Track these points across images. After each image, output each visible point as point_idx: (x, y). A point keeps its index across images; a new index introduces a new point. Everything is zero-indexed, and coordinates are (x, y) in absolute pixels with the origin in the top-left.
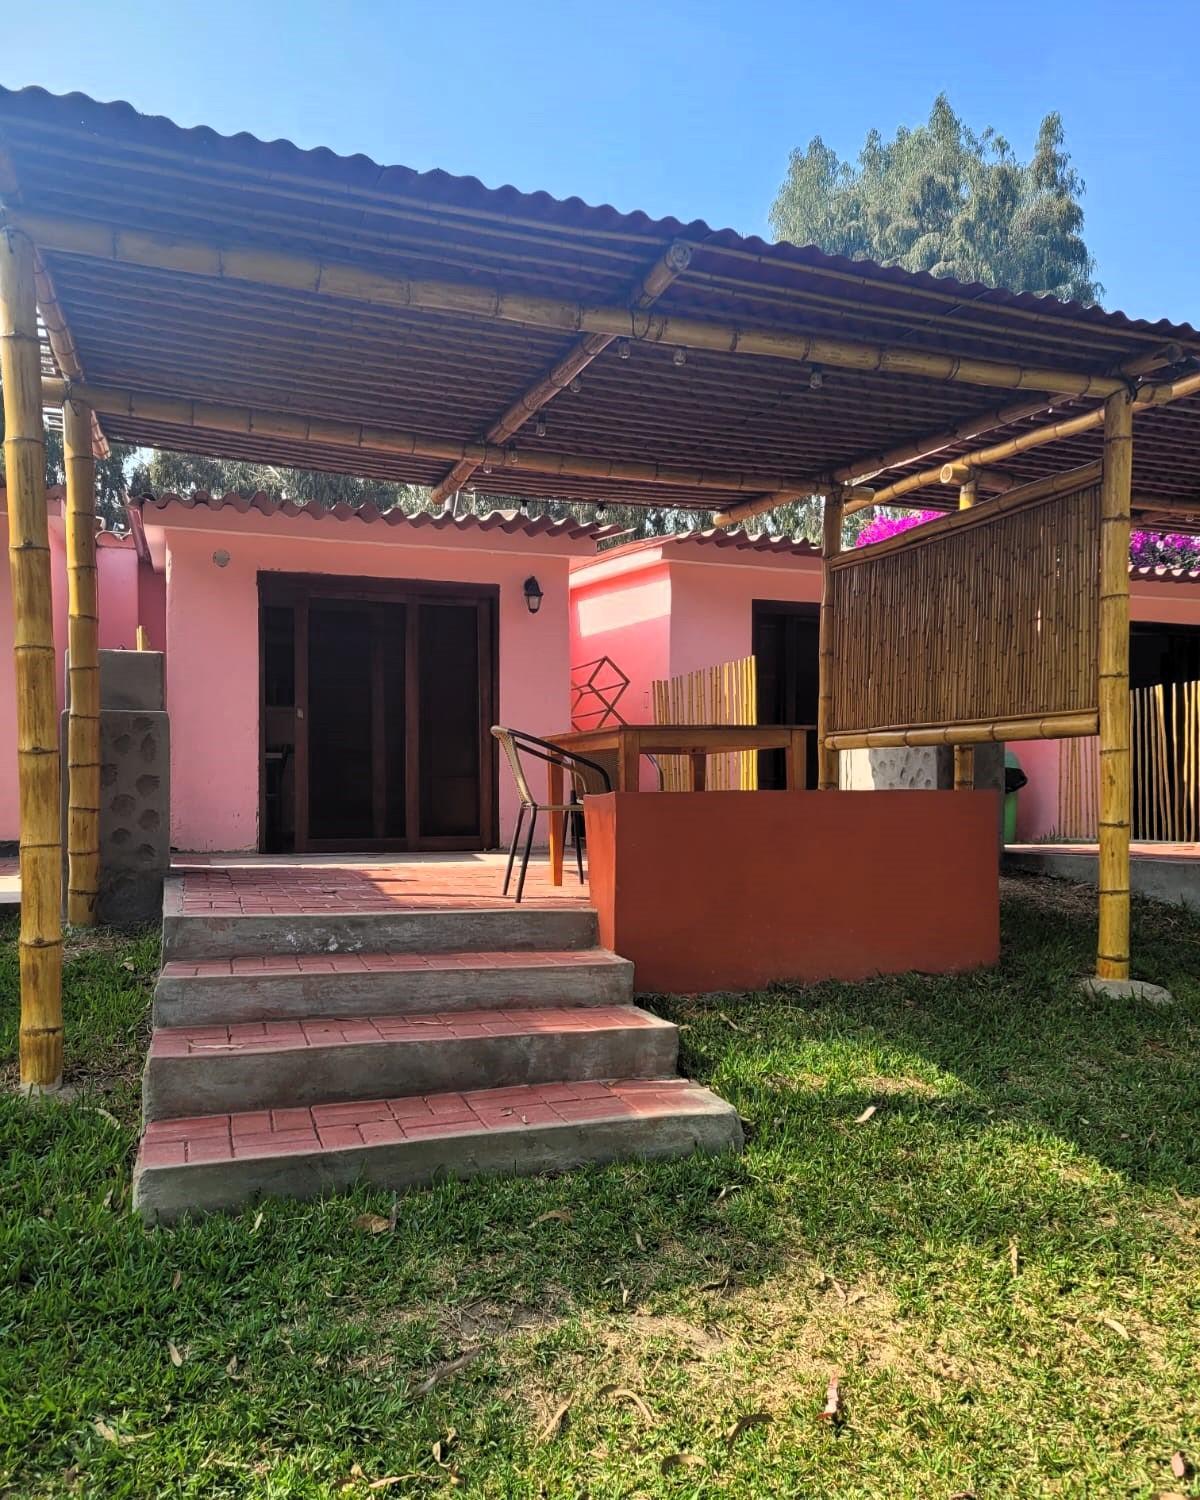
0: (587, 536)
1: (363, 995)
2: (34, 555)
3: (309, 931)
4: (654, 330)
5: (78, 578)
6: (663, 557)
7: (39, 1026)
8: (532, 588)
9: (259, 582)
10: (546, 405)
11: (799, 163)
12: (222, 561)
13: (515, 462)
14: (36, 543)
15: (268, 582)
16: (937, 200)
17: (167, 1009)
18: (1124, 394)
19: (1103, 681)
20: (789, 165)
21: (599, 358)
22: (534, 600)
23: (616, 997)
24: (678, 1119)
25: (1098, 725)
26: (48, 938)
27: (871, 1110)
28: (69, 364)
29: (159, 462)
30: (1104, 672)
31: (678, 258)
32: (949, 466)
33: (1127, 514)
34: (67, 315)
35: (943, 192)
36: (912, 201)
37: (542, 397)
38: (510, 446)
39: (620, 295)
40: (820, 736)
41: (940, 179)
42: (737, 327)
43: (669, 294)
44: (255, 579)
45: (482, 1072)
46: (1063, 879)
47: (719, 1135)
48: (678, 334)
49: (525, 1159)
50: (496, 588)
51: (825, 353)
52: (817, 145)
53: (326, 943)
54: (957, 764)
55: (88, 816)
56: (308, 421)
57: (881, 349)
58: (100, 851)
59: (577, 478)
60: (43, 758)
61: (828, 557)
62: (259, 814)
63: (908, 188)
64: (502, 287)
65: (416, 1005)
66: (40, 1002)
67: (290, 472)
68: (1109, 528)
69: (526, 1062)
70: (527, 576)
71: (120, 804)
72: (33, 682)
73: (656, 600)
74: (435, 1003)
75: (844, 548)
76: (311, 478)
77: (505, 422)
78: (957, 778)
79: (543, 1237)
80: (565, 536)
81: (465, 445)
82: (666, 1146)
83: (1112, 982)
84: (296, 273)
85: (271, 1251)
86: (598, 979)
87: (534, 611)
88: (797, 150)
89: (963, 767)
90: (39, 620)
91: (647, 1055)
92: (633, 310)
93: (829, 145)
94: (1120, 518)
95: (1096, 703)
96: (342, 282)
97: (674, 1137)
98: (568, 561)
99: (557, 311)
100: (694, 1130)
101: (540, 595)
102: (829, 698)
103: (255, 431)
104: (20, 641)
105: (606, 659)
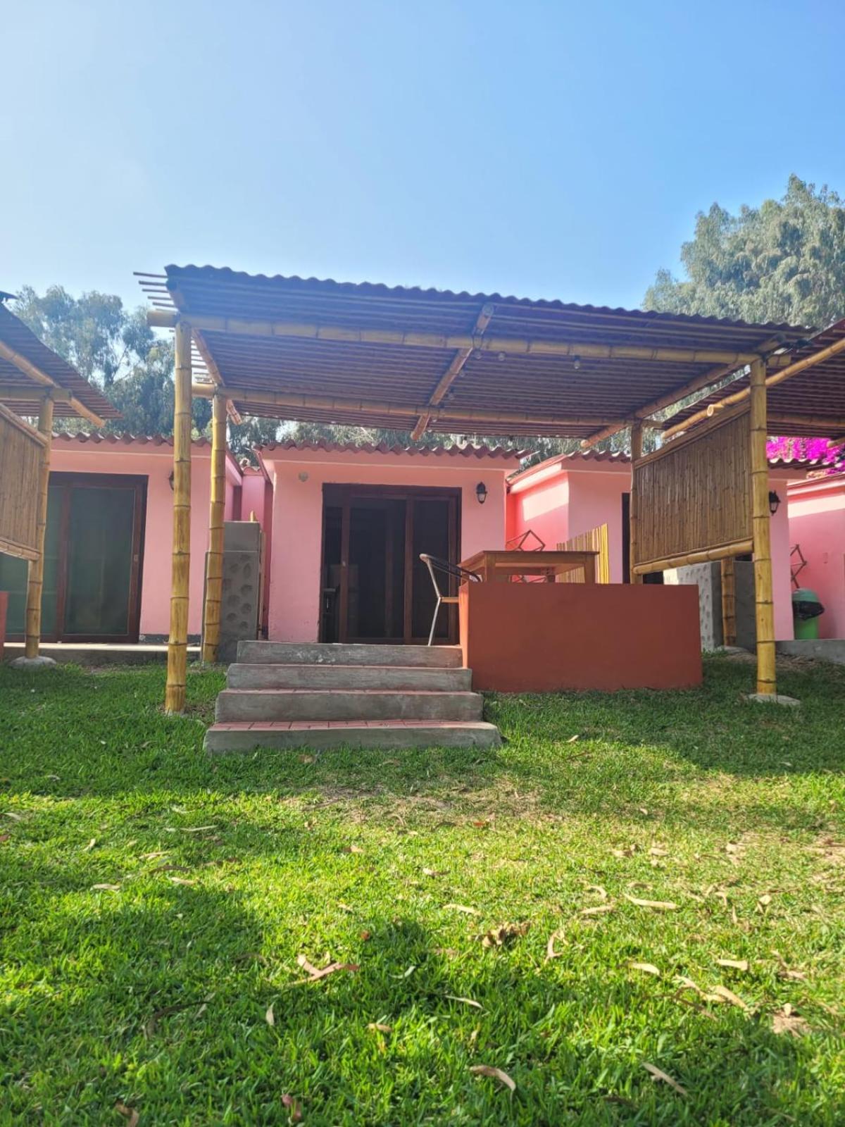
0: (513, 457)
1: (328, 678)
2: (184, 465)
3: (309, 651)
4: (484, 344)
5: (216, 483)
6: (562, 468)
7: (175, 683)
8: (481, 489)
9: (323, 490)
10: (453, 383)
11: (703, 221)
12: (303, 478)
13: (444, 415)
14: (185, 458)
15: (328, 489)
16: (792, 235)
17: (233, 679)
18: (759, 361)
19: (755, 521)
20: (695, 222)
21: (468, 358)
22: (482, 496)
23: (461, 687)
24: (465, 729)
25: (753, 545)
26: (180, 642)
27: (576, 737)
28: (215, 377)
29: (298, 431)
30: (755, 515)
31: (487, 311)
32: (711, 406)
33: (764, 426)
34: (214, 355)
35: (795, 230)
36: (775, 238)
37: (448, 380)
38: (442, 406)
39: (468, 330)
40: (631, 566)
41: (792, 222)
42: (530, 340)
43: (491, 326)
44: (321, 488)
45: (378, 711)
46: (790, 656)
47: (485, 739)
48: (497, 345)
49: (385, 742)
50: (460, 489)
51: (580, 350)
52: (715, 208)
53: (317, 658)
54: (723, 585)
55: (215, 604)
56: (334, 399)
57: (611, 345)
58: (221, 623)
59: (481, 422)
60: (182, 557)
61: (633, 461)
62: (319, 622)
63: (772, 231)
64: (405, 329)
65: (355, 685)
66: (176, 672)
67: (374, 430)
68: (755, 435)
69: (400, 708)
70: (479, 482)
71: (232, 600)
72: (180, 522)
73: (560, 495)
74: (364, 684)
75: (643, 455)
76: (387, 435)
77: (436, 393)
78: (724, 593)
79: (383, 770)
80: (500, 458)
81: (417, 406)
82: (457, 743)
83: (764, 694)
84: (308, 331)
85: (258, 765)
86: (451, 677)
87: (482, 502)
88: (701, 212)
89: (727, 586)
90: (184, 494)
91: (464, 708)
92: (474, 336)
93: (722, 206)
94: (760, 429)
95: (751, 533)
96: (328, 333)
97: (463, 738)
98: (503, 473)
99: (434, 338)
100: (473, 736)
101: (486, 493)
102: (635, 543)
103: (307, 405)
104: (176, 503)
105: (530, 531)
